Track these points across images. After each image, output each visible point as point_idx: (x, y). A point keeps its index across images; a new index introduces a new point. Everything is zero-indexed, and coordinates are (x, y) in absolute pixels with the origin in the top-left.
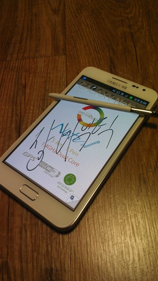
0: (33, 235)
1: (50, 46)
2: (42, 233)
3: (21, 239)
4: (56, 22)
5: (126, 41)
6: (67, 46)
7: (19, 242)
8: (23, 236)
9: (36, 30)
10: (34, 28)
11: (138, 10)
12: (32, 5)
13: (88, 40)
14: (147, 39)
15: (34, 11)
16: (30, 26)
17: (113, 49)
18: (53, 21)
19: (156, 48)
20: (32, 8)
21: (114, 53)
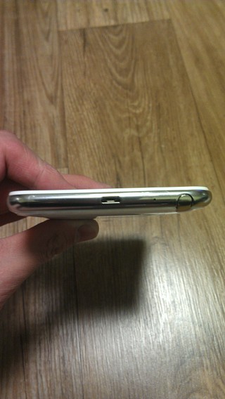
0: (48, 379)
1: (50, 154)
2: (56, 378)
3: (37, 385)
4: (53, 117)
6: (69, 155)
7: (35, 386)
8: (39, 382)
9: (31, 128)
10: (28, 125)
11: (147, 103)
12: (23, 87)
13: (92, 147)
14: (156, 147)
15: (26, 97)
16: (22, 121)
17: (119, 161)
18: (50, 115)
19: (164, 161)
20: (23, 91)
21: (121, 167)
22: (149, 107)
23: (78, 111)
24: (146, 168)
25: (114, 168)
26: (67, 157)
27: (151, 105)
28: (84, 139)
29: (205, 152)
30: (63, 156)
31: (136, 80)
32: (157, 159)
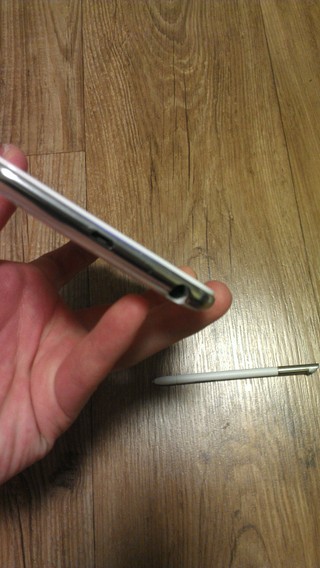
1: (61, 132)
4: (68, 79)
5: (177, 128)
6: (87, 134)
9: (37, 95)
10: (33, 90)
11: (201, 60)
12: (27, 36)
13: (119, 123)
14: (209, 124)
15: (31, 51)
16: (25, 85)
17: (156, 143)
18: (64, 76)
19: (219, 145)
20: (27, 43)
21: (157, 152)
22: (204, 66)
23: (102, 70)
24: (192, 154)
25: (148, 154)
26: (85, 136)
27: (206, 63)
28: (109, 111)
29: (278, 132)
30: (78, 135)
31: (187, 27)
32: (208, 141)
